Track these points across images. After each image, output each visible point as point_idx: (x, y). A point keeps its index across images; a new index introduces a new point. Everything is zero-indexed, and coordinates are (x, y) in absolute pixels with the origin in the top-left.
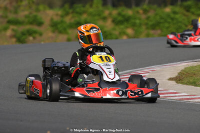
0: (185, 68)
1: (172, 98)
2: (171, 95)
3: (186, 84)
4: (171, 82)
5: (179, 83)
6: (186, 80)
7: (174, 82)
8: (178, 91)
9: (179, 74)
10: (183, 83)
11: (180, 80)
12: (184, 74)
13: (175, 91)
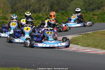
0: (72, 38)
3: (74, 44)
8: (72, 47)
12: (72, 40)
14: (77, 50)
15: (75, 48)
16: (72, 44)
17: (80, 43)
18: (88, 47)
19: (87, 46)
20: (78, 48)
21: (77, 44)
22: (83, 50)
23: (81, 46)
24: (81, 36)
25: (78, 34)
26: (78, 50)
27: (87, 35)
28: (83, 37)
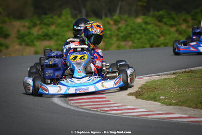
0: (147, 82)
1: (129, 114)
2: (129, 111)
3: (146, 99)
4: (130, 97)
5: (139, 98)
6: (146, 95)
7: (133, 98)
8: (136, 107)
9: (139, 88)
10: (142, 99)
11: (139, 95)
12: (144, 88)
13: (134, 107)
14: (146, 113)
15: (143, 108)
16: (140, 100)
17: (162, 97)
18: (180, 105)
19: (176, 104)
20: (152, 109)
21: (155, 99)
22: (161, 114)
23: (162, 103)
24: (173, 76)
25: (169, 72)
26: (148, 113)
27: (190, 73)
28: (175, 80)
